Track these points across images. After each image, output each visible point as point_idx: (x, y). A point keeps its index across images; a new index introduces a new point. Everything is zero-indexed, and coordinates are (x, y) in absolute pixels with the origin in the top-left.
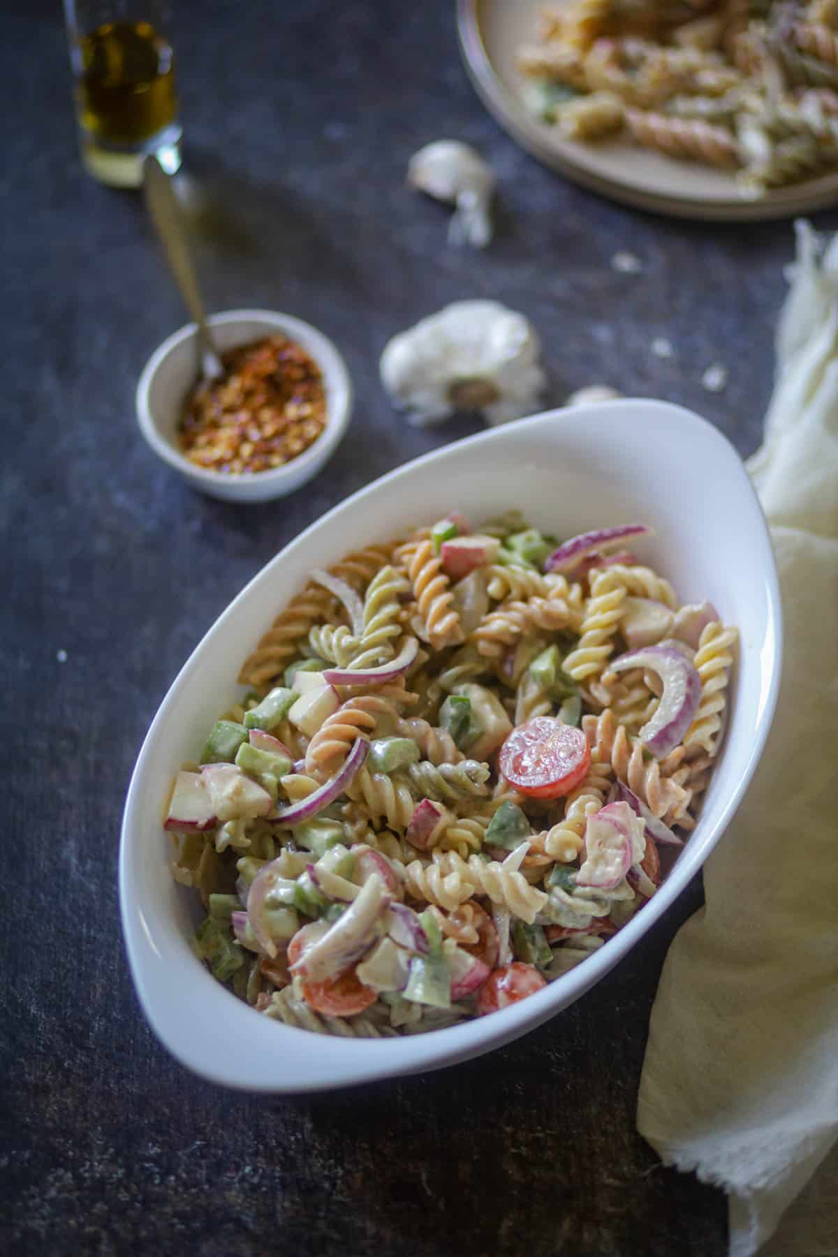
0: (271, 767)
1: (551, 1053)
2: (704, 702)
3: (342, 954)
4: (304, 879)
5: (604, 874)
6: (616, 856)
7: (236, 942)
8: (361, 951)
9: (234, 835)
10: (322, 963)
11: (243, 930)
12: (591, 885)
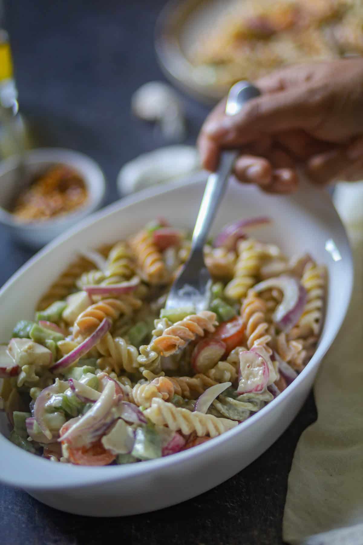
0: (51, 337)
1: (227, 504)
2: (309, 301)
3: (92, 430)
4: (69, 393)
5: (253, 382)
6: (259, 370)
7: (29, 439)
8: (105, 428)
9: (28, 374)
10: (80, 436)
11: (32, 428)
12: (246, 392)
